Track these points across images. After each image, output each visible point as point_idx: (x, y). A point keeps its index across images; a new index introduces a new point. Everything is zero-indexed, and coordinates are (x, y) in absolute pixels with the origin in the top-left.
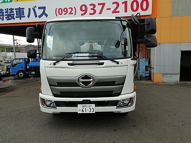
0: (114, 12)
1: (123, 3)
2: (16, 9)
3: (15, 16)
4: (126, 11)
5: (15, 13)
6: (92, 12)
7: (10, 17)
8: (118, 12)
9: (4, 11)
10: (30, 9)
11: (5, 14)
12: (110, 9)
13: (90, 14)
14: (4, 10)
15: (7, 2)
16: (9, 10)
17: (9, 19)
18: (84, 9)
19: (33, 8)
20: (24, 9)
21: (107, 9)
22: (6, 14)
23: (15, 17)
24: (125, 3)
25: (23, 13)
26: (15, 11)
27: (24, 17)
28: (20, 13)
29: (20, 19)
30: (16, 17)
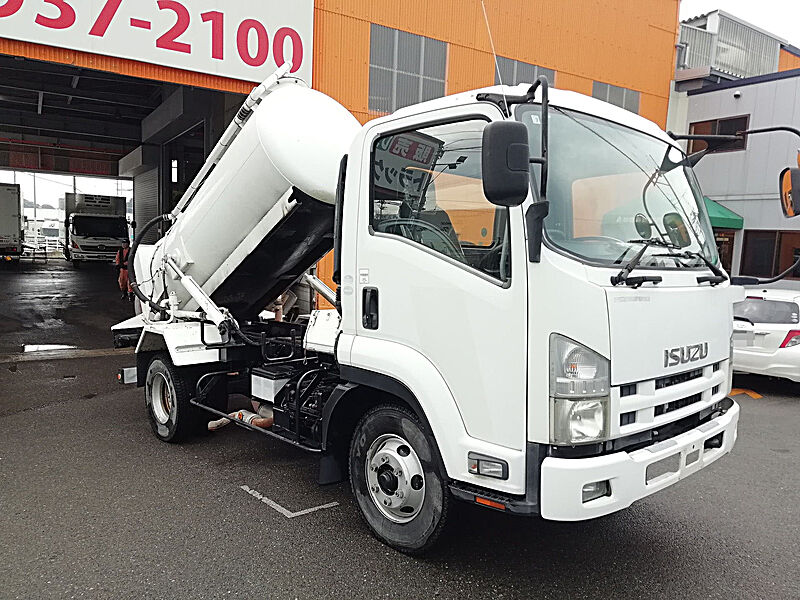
0: (165, 42)
1: (205, 17)
4: (218, 53)
6: (54, 12)
8: (186, 48)
12: (147, 25)
13: (40, 20)
21: (135, 23)
24: (215, 19)
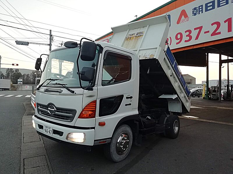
0: (214, 34)
1: (225, 22)
4: (230, 30)
6: (188, 38)
8: (219, 33)
12: (208, 32)
13: (186, 41)
18: (179, 37)
21: (205, 33)
24: (229, 20)
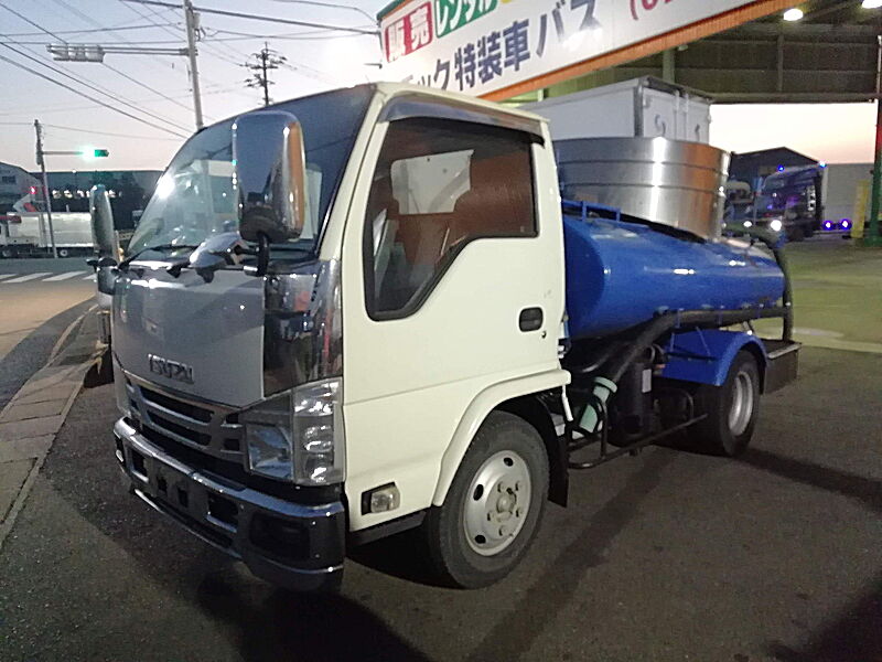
2: (505, 33)
3: (503, 59)
5: (502, 50)
7: (490, 70)
9: (476, 50)
10: (544, 18)
11: (477, 61)
14: (476, 47)
15: (485, 12)
16: (489, 40)
17: (487, 78)
19: (554, 12)
20: (526, 23)
22: (482, 58)
23: (502, 65)
25: (525, 41)
26: (501, 41)
27: (527, 56)
28: (517, 43)
29: (517, 69)
30: (507, 64)
